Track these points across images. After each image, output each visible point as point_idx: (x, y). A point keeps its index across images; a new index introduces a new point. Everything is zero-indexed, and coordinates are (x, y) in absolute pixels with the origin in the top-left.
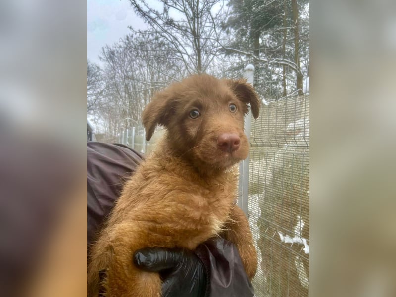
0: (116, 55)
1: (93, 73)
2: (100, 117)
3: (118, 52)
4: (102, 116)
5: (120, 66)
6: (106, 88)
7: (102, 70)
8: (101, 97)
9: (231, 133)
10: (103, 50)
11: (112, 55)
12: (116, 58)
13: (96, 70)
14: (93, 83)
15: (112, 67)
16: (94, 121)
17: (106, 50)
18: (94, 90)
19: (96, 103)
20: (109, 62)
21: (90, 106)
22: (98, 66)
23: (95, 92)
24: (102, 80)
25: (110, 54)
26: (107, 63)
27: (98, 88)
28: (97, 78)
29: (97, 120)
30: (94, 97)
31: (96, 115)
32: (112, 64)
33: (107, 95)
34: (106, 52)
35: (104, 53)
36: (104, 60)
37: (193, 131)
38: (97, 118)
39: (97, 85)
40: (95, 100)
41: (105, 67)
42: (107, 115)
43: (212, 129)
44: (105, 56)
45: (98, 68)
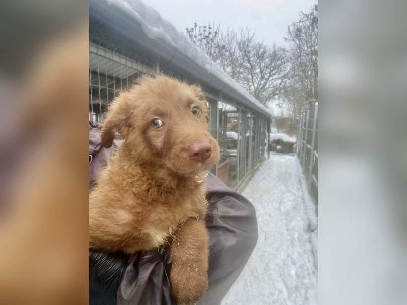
0: (303, 31)
1: (279, 56)
2: (284, 101)
3: (305, 27)
4: (287, 100)
5: (307, 42)
6: (291, 69)
7: (287, 52)
8: (286, 80)
9: (202, 142)
10: (289, 30)
11: (298, 33)
12: (303, 35)
13: (282, 53)
14: (278, 66)
15: (298, 45)
16: (279, 105)
17: (292, 28)
18: (280, 74)
19: (282, 86)
20: (295, 41)
21: (275, 91)
22: (283, 48)
23: (280, 76)
24: (288, 61)
25: (296, 32)
26: (293, 43)
27: (284, 70)
28: (283, 60)
29: (282, 104)
30: (280, 81)
31: (281, 99)
32: (297, 42)
33: (293, 77)
34: (291, 31)
35: (290, 32)
36: (290, 40)
37: (158, 142)
38: (282, 102)
39: (282, 69)
40: (281, 84)
41: (290, 47)
42: (292, 98)
43: (180, 140)
44: (290, 36)
45: (284, 50)
